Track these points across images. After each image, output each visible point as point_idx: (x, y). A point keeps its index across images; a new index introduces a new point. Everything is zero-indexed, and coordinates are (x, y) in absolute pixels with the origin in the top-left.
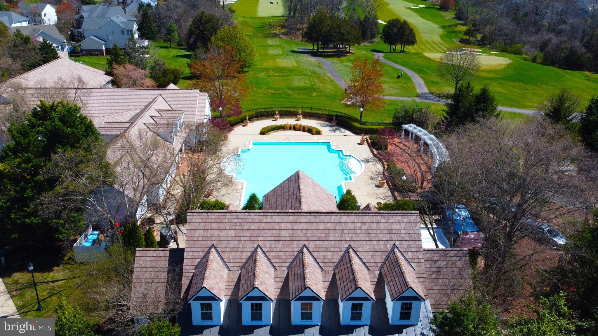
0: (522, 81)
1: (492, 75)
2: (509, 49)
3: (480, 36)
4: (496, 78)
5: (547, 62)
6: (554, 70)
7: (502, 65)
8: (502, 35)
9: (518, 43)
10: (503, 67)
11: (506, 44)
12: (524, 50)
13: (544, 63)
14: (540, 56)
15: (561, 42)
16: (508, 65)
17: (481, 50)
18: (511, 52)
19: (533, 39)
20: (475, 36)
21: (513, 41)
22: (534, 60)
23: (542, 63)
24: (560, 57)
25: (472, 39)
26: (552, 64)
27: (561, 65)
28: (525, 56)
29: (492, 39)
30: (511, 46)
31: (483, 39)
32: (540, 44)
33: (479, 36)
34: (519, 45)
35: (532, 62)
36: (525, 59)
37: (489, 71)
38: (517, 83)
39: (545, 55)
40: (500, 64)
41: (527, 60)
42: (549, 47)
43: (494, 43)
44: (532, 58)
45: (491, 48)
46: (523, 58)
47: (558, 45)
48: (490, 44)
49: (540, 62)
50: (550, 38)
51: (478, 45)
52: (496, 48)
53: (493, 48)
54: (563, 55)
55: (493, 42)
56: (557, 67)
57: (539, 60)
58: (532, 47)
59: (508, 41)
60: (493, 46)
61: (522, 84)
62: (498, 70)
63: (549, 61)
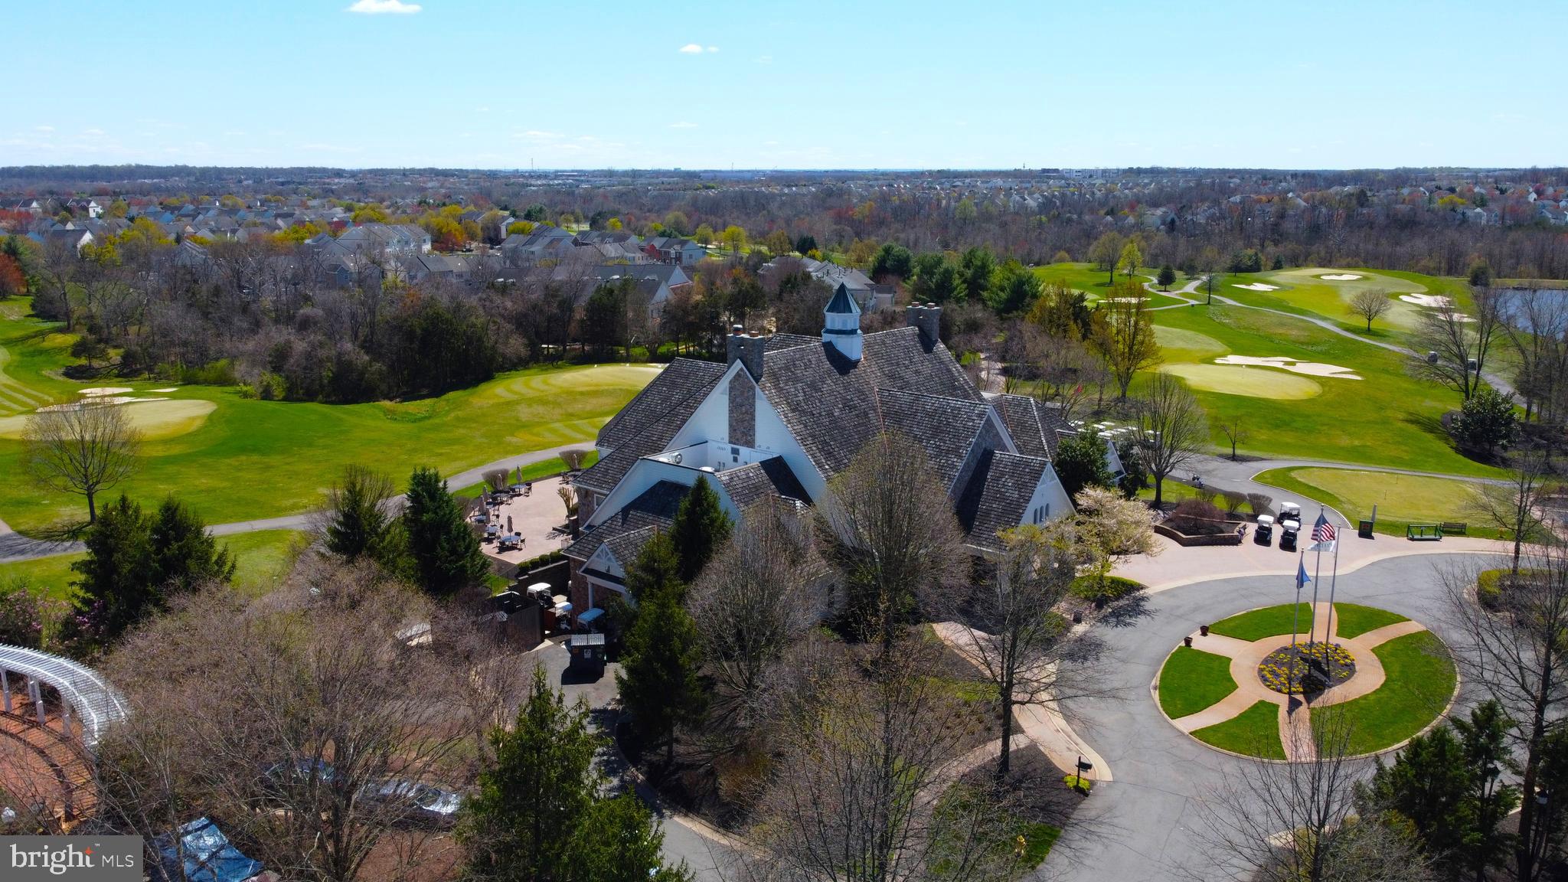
0: (255, 450)
1: (176, 450)
2: (201, 375)
3: (117, 355)
4: (189, 455)
5: (297, 393)
6: (315, 410)
7: (194, 419)
8: (173, 344)
9: (217, 359)
10: (198, 424)
11: (190, 363)
12: (237, 375)
13: (290, 397)
14: (277, 382)
15: (314, 348)
16: (211, 418)
17: (130, 390)
18: (208, 382)
19: (251, 346)
20: (103, 355)
21: (203, 357)
22: (267, 395)
23: (286, 399)
24: (321, 378)
25: (96, 363)
26: (310, 396)
27: (328, 396)
28: (245, 388)
29: (150, 358)
30: (202, 368)
31: (128, 359)
32: (270, 355)
33: (115, 355)
34: (223, 363)
35: (263, 398)
36: (245, 395)
37: (166, 441)
38: (243, 458)
39: (287, 378)
40: (190, 418)
41: (251, 396)
42: (292, 361)
43: (160, 366)
44: (261, 390)
45: (155, 378)
46: (240, 392)
47: (308, 356)
48: (151, 370)
49: (281, 397)
50: (288, 342)
51: (118, 376)
52: (168, 378)
53: (160, 378)
54: (327, 374)
55: (155, 364)
56: (321, 402)
57: (278, 392)
58: (254, 364)
59: (191, 356)
60: (159, 374)
61: (255, 458)
62: (189, 434)
63: (301, 392)
